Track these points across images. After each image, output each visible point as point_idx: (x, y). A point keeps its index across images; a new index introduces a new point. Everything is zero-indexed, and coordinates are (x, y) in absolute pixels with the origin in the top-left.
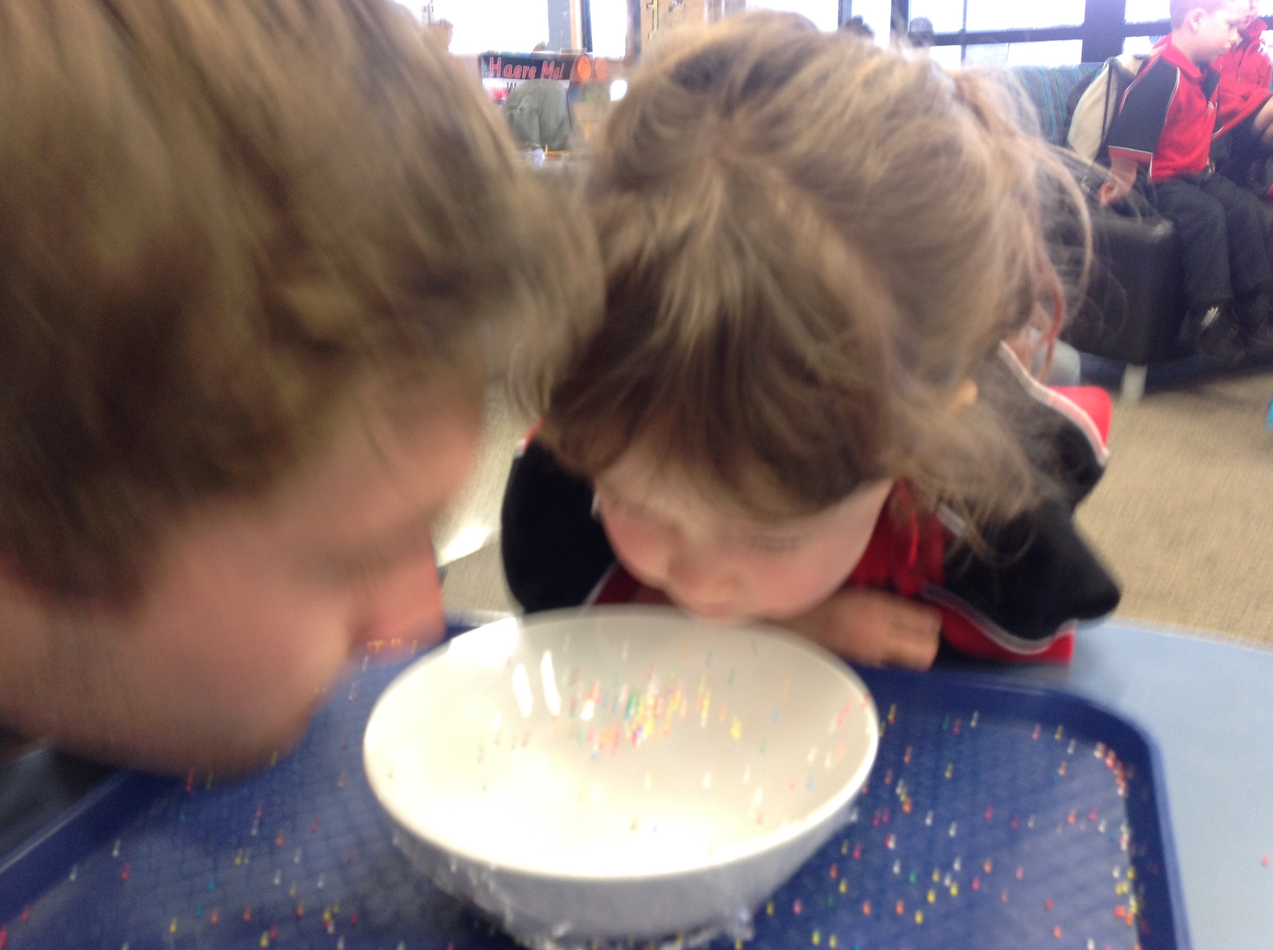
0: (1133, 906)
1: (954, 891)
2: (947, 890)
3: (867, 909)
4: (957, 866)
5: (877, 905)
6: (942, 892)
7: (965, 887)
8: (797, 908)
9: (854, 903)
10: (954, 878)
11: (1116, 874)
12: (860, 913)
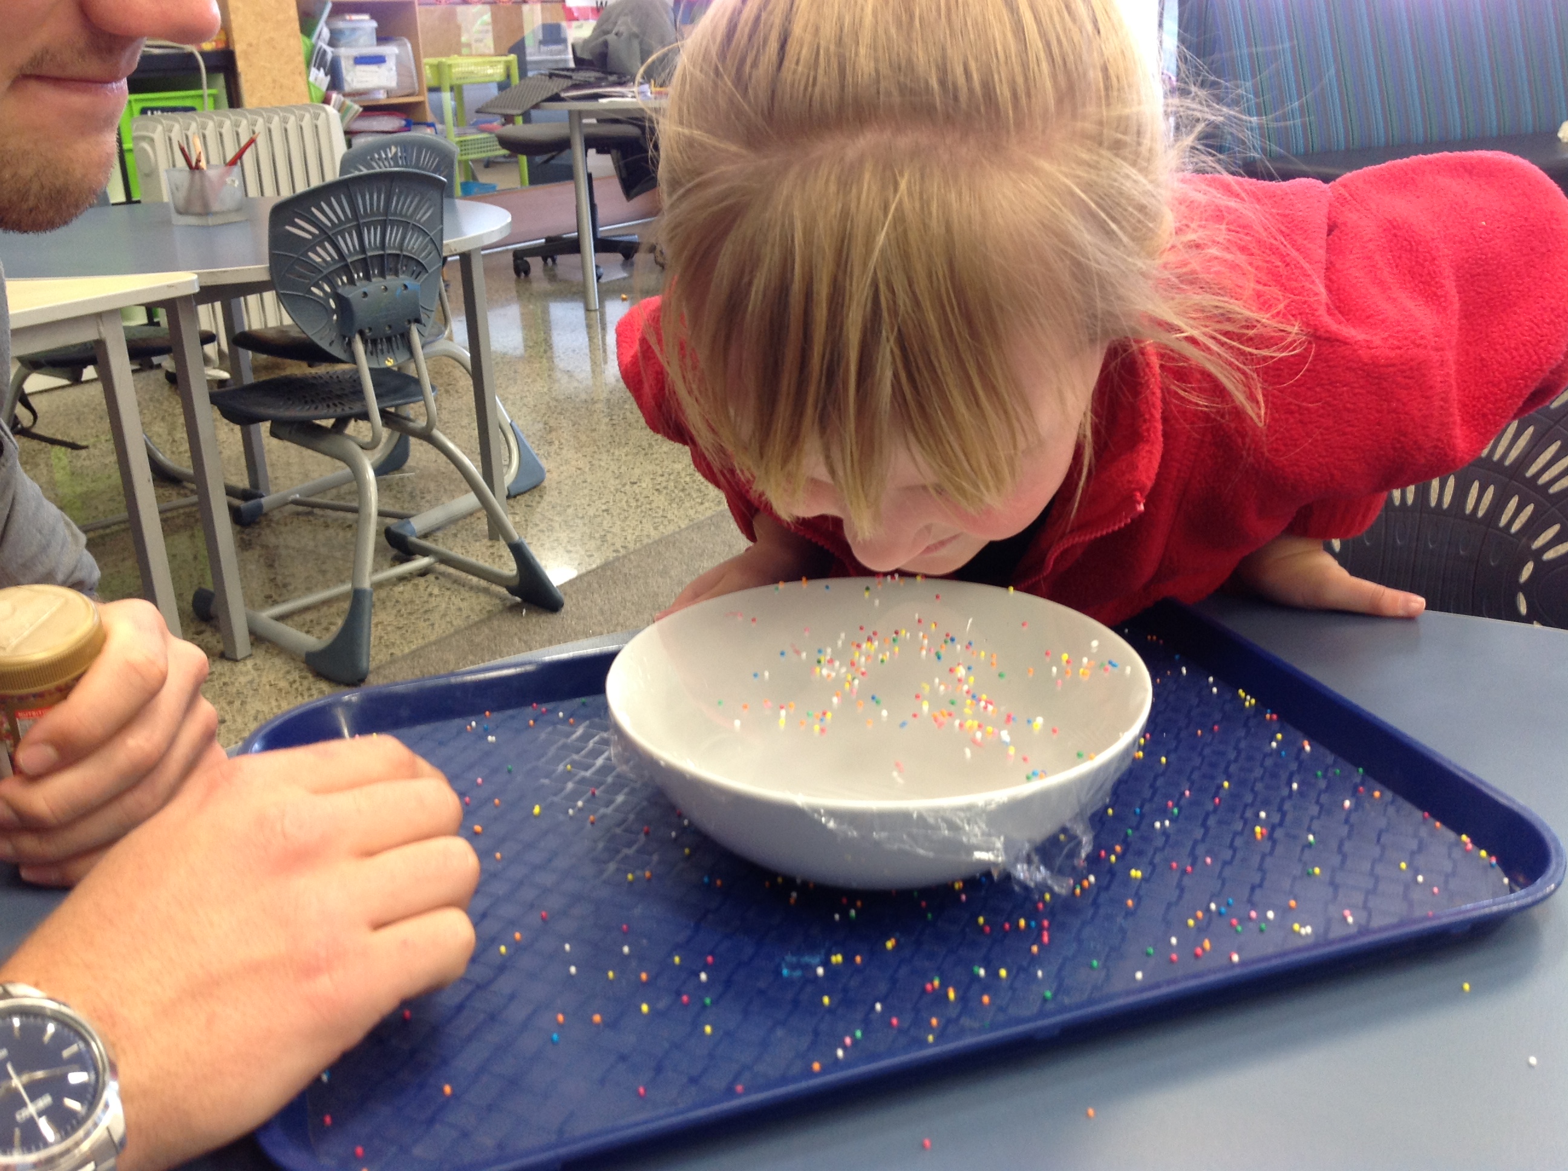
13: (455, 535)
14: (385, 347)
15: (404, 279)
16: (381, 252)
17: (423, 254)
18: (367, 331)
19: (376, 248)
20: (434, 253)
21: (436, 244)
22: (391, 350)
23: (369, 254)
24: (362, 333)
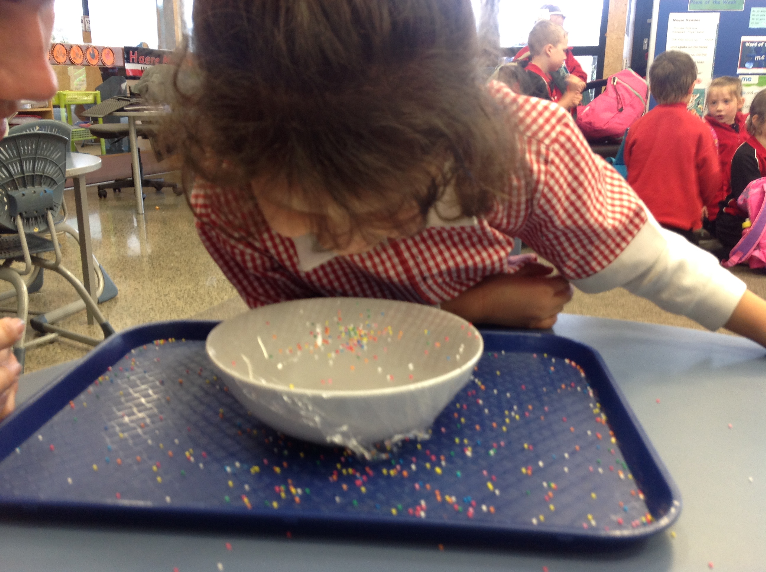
0: (604, 417)
1: (517, 417)
2: (515, 418)
3: (478, 427)
4: (515, 408)
5: (482, 425)
6: (512, 419)
7: (522, 416)
8: (443, 430)
9: (470, 426)
10: (516, 413)
11: (591, 405)
12: (475, 429)
13: (69, 323)
14: (34, 222)
15: (44, 187)
16: (33, 174)
17: (55, 175)
18: (24, 213)
19: (30, 172)
20: (61, 175)
21: (62, 171)
22: (37, 224)
23: (26, 174)
24: (21, 215)
